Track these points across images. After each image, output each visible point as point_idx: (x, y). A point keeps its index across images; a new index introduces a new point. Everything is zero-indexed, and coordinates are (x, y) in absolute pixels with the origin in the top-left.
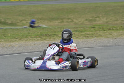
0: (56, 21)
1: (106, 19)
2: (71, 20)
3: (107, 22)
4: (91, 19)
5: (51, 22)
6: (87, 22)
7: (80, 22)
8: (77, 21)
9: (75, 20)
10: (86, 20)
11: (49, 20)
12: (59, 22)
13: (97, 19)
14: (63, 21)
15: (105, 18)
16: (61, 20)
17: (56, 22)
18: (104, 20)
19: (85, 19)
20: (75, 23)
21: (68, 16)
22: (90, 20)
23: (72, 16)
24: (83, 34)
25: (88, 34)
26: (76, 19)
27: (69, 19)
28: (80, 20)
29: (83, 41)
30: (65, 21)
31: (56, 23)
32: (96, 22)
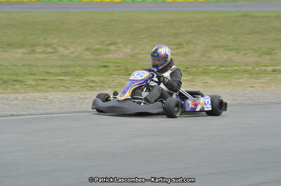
0: (19, 51)
1: (132, 49)
2: (54, 48)
3: (133, 56)
4: (98, 47)
5: (5, 51)
6: (88, 55)
7: (72, 53)
8: (66, 52)
9: (61, 49)
10: (87, 49)
11: (3, 48)
12: (26, 51)
13: (112, 48)
14: (33, 51)
15: (130, 47)
16: (30, 49)
17: (16, 53)
18: (128, 50)
19: (85, 47)
20: (62, 55)
21: (45, 39)
22: (96, 50)
23: (55, 41)
24: (82, 80)
25: (93, 82)
26: (64, 47)
27: (47, 46)
28: (72, 50)
29: (83, 96)
30: (38, 49)
31: (19, 53)
32: (110, 56)
